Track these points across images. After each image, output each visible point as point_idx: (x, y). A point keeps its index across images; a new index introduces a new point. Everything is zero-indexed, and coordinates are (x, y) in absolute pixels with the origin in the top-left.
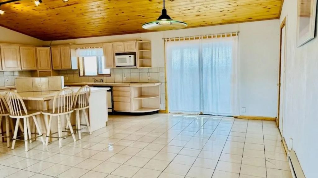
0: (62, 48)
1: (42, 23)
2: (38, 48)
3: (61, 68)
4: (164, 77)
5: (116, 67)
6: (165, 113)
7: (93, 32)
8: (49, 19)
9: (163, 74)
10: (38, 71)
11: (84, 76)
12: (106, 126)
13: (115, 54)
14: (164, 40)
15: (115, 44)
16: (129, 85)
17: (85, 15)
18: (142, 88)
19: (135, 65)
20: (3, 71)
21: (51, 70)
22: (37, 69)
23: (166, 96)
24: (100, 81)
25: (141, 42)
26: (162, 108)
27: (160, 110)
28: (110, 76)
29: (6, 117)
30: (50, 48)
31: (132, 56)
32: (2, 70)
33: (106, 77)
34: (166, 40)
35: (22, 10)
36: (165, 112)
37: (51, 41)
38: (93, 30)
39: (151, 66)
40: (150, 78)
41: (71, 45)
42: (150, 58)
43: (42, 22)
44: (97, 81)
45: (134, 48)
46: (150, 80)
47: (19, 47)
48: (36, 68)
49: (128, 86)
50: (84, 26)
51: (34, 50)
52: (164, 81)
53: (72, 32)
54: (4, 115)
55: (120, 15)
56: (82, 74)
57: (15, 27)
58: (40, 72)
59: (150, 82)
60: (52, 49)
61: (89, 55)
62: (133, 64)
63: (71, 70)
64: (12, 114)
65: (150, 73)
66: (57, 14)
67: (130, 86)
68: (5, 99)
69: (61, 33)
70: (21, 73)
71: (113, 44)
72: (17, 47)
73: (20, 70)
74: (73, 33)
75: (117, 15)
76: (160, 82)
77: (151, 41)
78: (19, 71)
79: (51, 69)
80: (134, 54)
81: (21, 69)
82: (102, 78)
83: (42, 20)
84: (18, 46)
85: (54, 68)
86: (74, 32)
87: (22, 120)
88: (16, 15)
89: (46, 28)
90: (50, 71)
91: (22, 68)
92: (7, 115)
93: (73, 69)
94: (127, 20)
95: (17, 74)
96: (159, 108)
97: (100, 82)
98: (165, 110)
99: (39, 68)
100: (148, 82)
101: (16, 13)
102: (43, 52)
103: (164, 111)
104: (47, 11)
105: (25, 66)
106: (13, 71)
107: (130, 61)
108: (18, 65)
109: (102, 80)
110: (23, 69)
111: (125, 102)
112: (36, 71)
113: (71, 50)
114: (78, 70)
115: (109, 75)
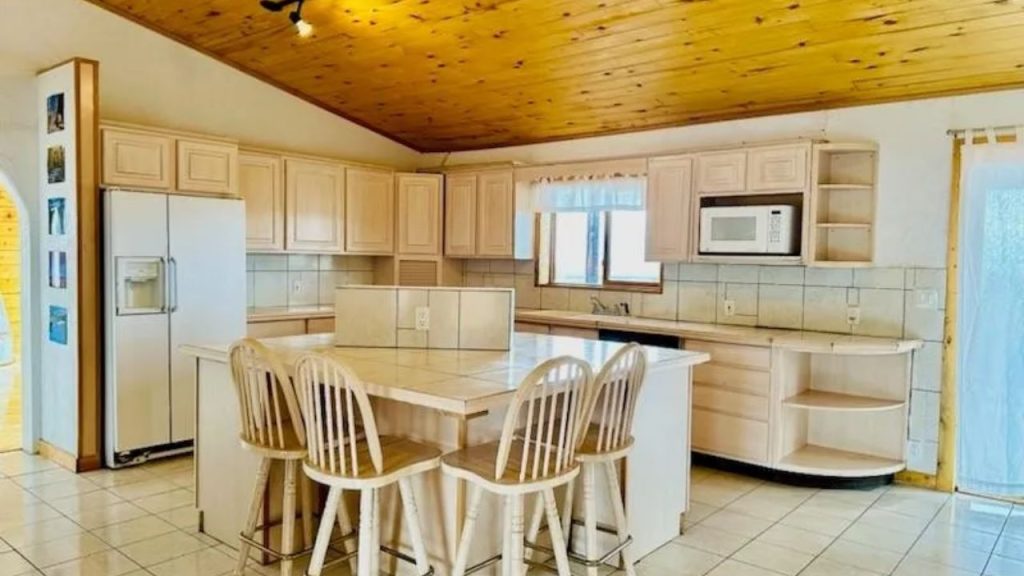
0: (484, 179)
1: (432, 77)
2: (405, 179)
3: (473, 253)
4: (941, 316)
5: (696, 258)
6: (935, 489)
7: (613, 115)
8: (462, 62)
9: (936, 299)
10: (398, 258)
11: (551, 285)
12: (681, 533)
13: (698, 203)
14: (951, 137)
15: (705, 160)
16: (771, 340)
17: (612, 29)
18: (813, 358)
19: (796, 250)
20: (288, 255)
21: (439, 259)
22: (394, 251)
23: (943, 409)
24: (618, 309)
25: (829, 147)
26: (918, 460)
27: (905, 470)
28: (661, 293)
29: (287, 463)
30: (441, 176)
31: (786, 211)
32: (285, 248)
33: (639, 295)
34: (969, 137)
35: (373, 23)
36: (931, 483)
37: (446, 154)
38: (617, 105)
39: (868, 260)
40: (857, 312)
41: (518, 167)
42: (868, 223)
43: (433, 73)
44: (605, 310)
45: (798, 174)
46: (857, 322)
47: (345, 169)
48: (391, 250)
49: (767, 343)
50: (584, 89)
51: (391, 181)
52: (938, 335)
53: (530, 116)
54: (281, 454)
55: (771, 22)
56: (544, 279)
57: (337, 97)
58: (401, 261)
59: (854, 330)
60: (449, 180)
61: (580, 205)
62: (784, 246)
63: (511, 261)
64: (315, 462)
65: (858, 288)
66: (496, 36)
67: (773, 344)
68: (291, 379)
69: (486, 123)
70: (342, 262)
71: (692, 161)
72: (338, 171)
73: (343, 253)
74: (533, 120)
75: (759, 20)
76: (912, 339)
77: (878, 146)
78: (337, 258)
79: (438, 254)
80: (795, 201)
81: (345, 249)
82: (626, 297)
83: (433, 64)
84: (342, 166)
85: (449, 251)
86: (537, 116)
87: (352, 499)
88: (350, 46)
89: (440, 100)
90: (435, 262)
91: (349, 247)
92: (294, 455)
93: (517, 257)
94: (794, 47)
95: (326, 264)
96: (901, 462)
97: (617, 313)
98: (932, 470)
99: (402, 249)
100: (847, 330)
101: (351, 38)
102: (421, 190)
103: (927, 477)
104: (466, 20)
105: (357, 240)
106: (319, 256)
107: (774, 234)
108: (335, 234)
109: (626, 306)
110: (353, 249)
111: (739, 416)
112: (388, 259)
113: (518, 185)
114: (533, 264)
115: (656, 288)
